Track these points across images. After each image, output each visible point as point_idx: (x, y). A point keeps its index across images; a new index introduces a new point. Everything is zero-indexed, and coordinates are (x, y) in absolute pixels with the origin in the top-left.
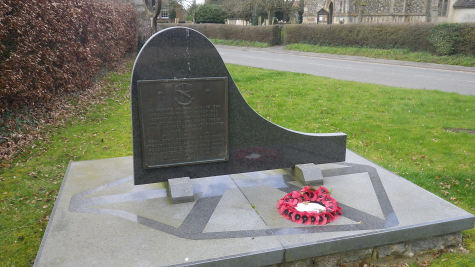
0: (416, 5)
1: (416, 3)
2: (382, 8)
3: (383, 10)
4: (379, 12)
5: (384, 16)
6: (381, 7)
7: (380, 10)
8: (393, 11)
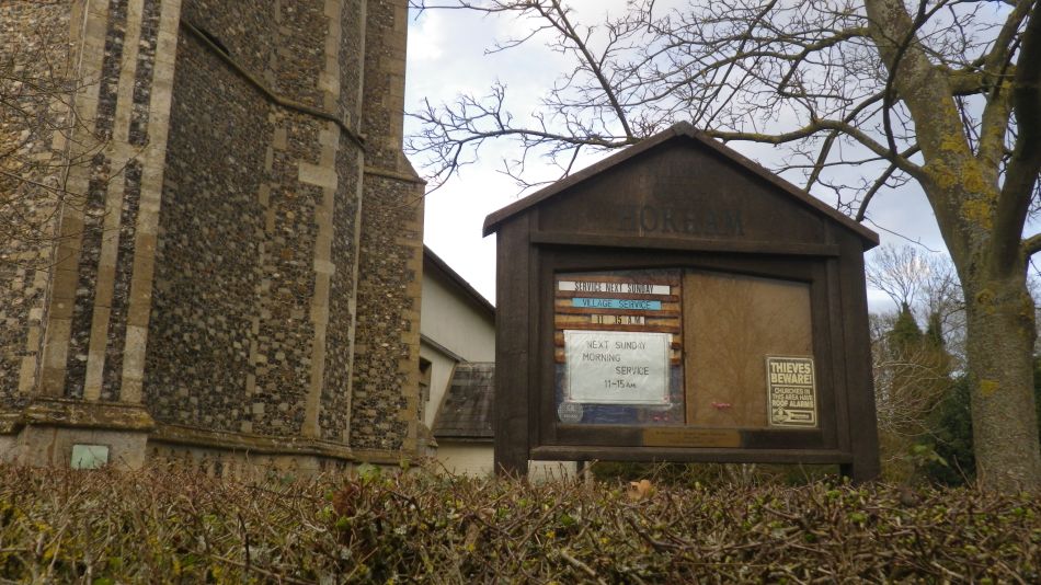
0: (373, 412)
1: (373, 403)
2: (259, 408)
3: (268, 419)
4: (247, 426)
5: (273, 454)
6: (256, 398)
7: (249, 417)
8: (318, 431)
